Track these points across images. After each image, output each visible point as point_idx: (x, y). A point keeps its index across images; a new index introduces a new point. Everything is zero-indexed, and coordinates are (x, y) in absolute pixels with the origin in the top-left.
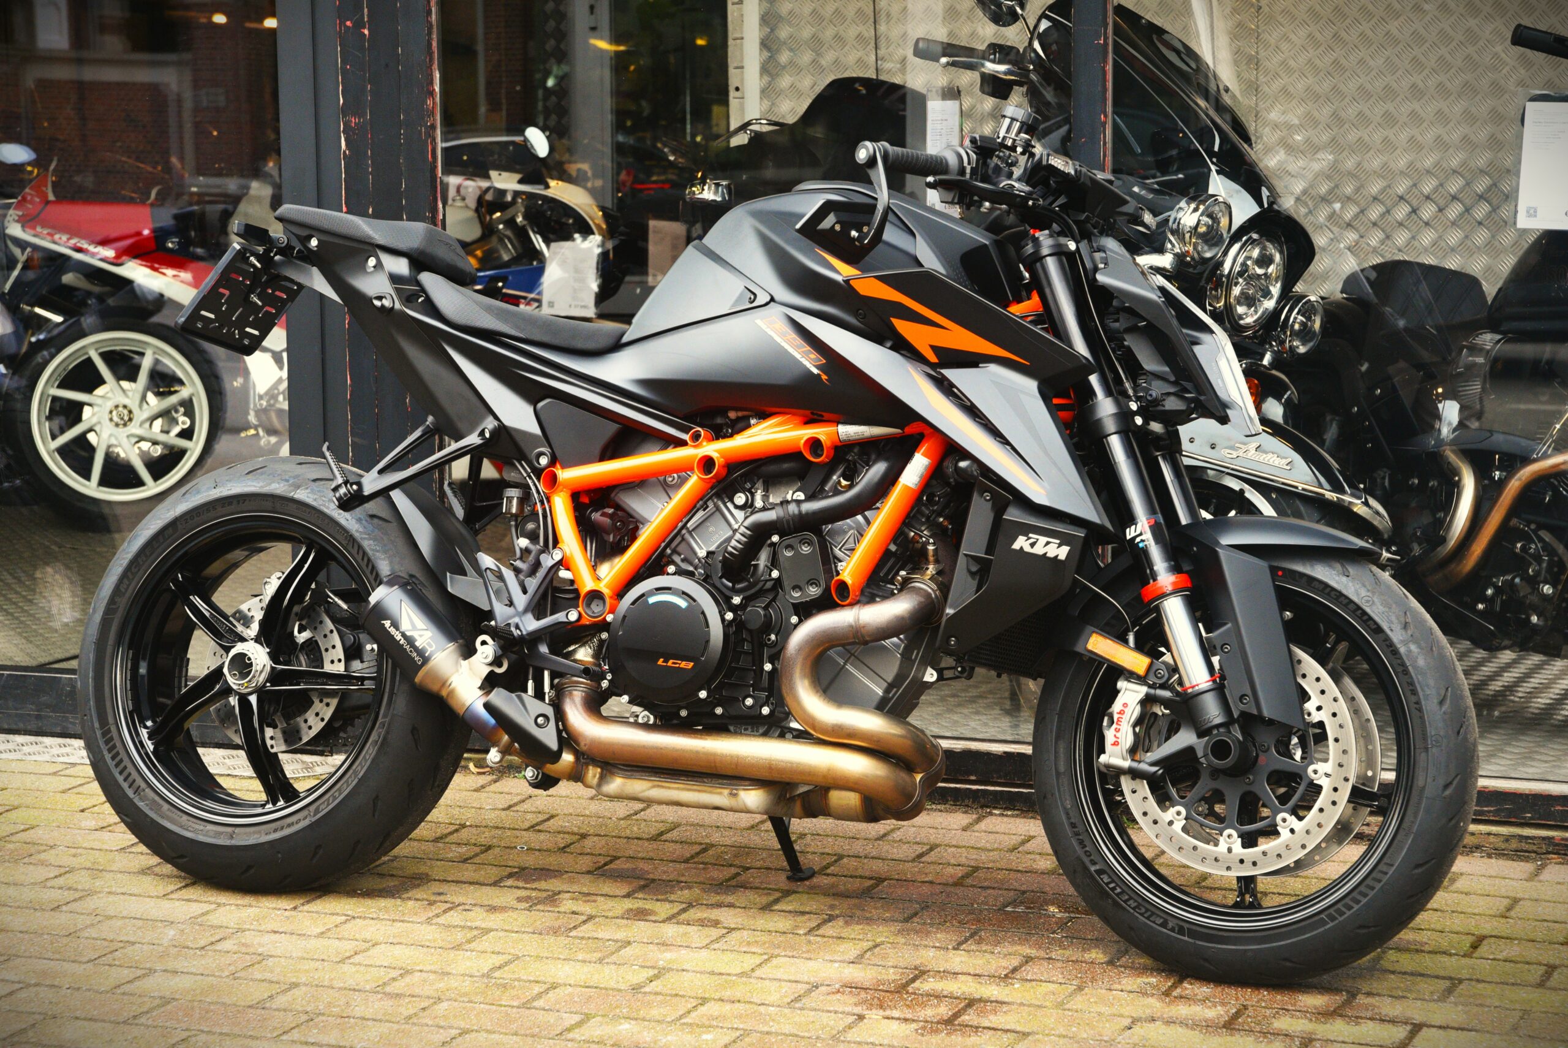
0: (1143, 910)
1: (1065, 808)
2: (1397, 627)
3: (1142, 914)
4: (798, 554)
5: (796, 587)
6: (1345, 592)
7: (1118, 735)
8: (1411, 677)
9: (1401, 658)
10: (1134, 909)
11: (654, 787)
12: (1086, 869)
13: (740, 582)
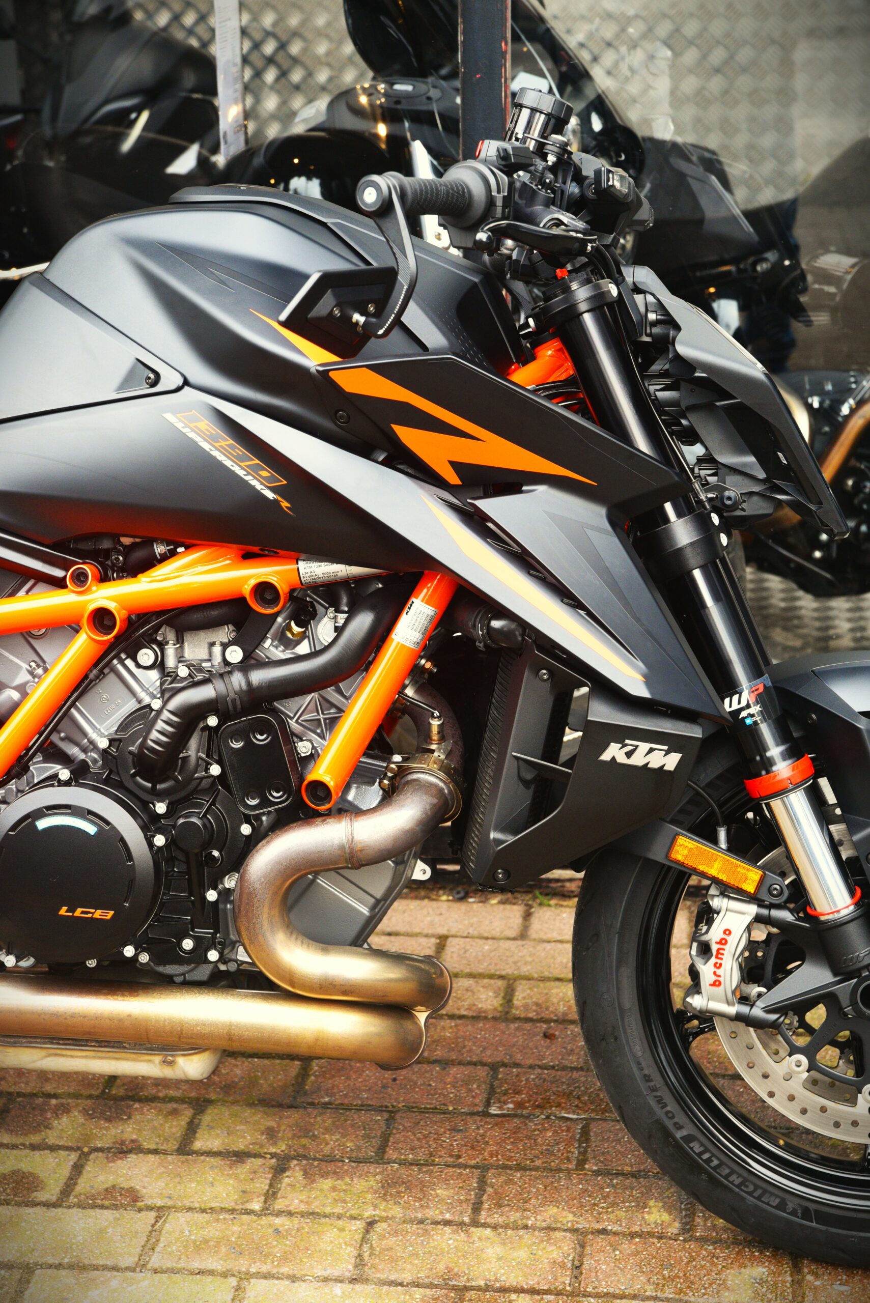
0: (751, 1188)
1: (634, 1056)
3: (750, 1194)
4: (249, 744)
5: (251, 792)
7: (719, 972)
10: (738, 1186)
11: (49, 1055)
12: (667, 1134)
13: (161, 782)
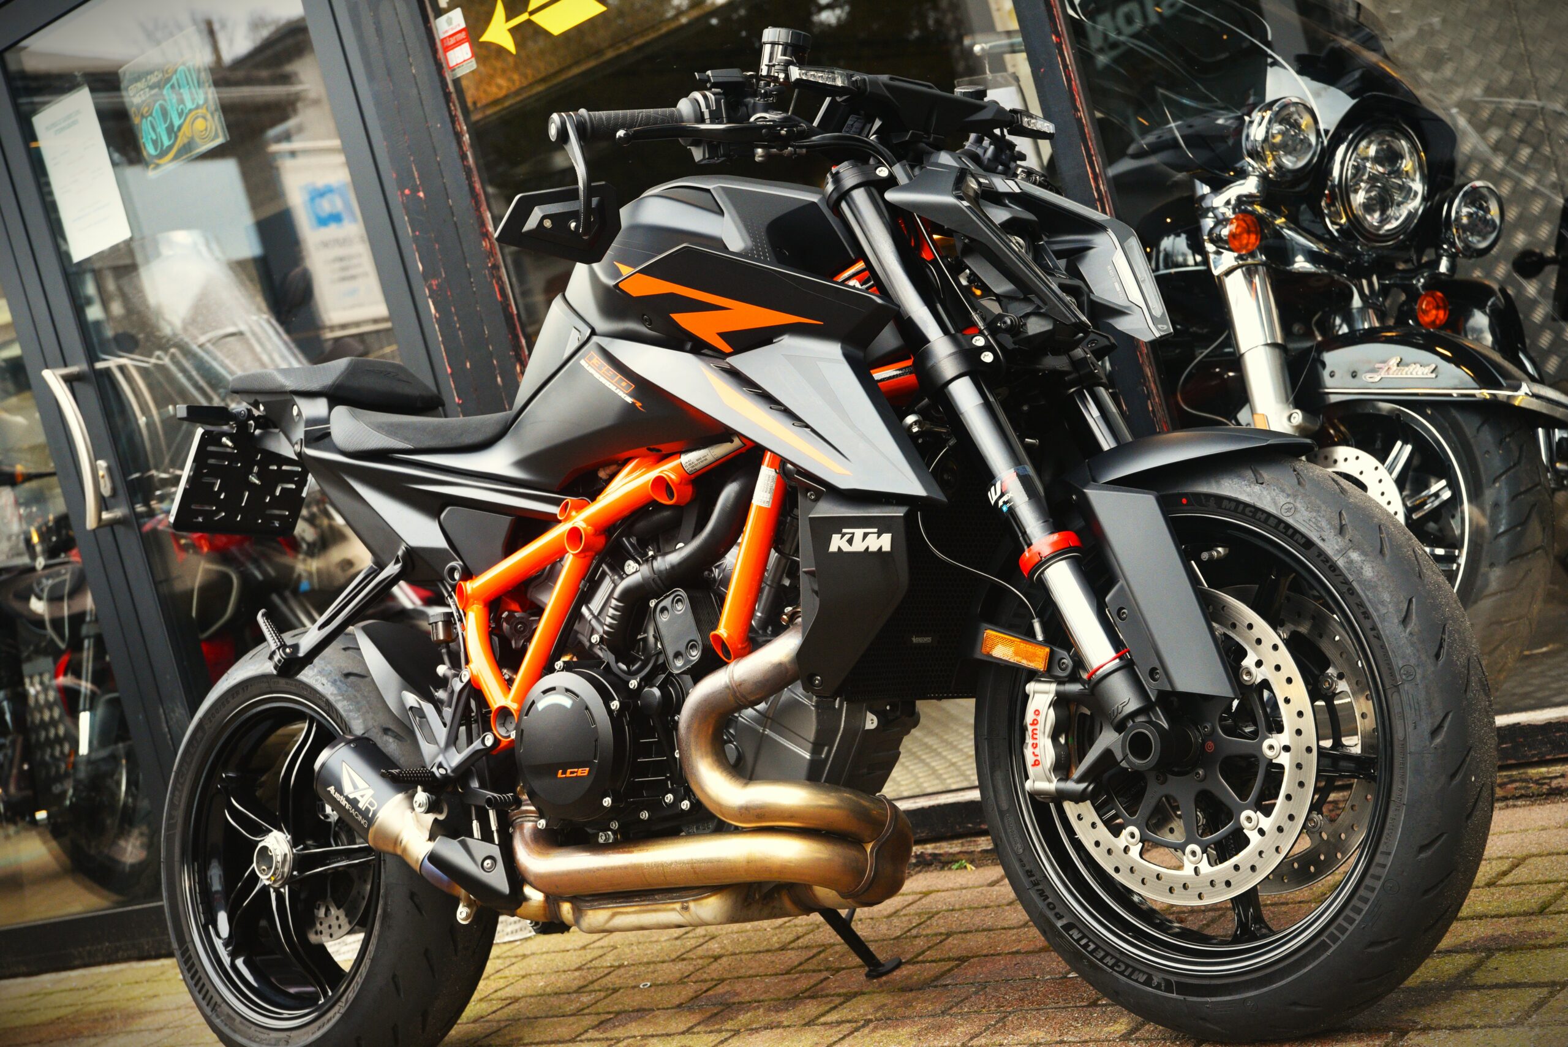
1: (1016, 854)
2: (1330, 534)
3: (1122, 973)
4: (674, 616)
5: (677, 655)
6: (1259, 505)
7: (1037, 751)
8: (1359, 596)
9: (1341, 574)
10: (1111, 967)
13: (632, 663)
